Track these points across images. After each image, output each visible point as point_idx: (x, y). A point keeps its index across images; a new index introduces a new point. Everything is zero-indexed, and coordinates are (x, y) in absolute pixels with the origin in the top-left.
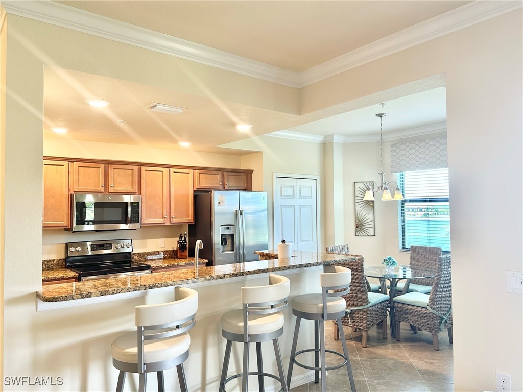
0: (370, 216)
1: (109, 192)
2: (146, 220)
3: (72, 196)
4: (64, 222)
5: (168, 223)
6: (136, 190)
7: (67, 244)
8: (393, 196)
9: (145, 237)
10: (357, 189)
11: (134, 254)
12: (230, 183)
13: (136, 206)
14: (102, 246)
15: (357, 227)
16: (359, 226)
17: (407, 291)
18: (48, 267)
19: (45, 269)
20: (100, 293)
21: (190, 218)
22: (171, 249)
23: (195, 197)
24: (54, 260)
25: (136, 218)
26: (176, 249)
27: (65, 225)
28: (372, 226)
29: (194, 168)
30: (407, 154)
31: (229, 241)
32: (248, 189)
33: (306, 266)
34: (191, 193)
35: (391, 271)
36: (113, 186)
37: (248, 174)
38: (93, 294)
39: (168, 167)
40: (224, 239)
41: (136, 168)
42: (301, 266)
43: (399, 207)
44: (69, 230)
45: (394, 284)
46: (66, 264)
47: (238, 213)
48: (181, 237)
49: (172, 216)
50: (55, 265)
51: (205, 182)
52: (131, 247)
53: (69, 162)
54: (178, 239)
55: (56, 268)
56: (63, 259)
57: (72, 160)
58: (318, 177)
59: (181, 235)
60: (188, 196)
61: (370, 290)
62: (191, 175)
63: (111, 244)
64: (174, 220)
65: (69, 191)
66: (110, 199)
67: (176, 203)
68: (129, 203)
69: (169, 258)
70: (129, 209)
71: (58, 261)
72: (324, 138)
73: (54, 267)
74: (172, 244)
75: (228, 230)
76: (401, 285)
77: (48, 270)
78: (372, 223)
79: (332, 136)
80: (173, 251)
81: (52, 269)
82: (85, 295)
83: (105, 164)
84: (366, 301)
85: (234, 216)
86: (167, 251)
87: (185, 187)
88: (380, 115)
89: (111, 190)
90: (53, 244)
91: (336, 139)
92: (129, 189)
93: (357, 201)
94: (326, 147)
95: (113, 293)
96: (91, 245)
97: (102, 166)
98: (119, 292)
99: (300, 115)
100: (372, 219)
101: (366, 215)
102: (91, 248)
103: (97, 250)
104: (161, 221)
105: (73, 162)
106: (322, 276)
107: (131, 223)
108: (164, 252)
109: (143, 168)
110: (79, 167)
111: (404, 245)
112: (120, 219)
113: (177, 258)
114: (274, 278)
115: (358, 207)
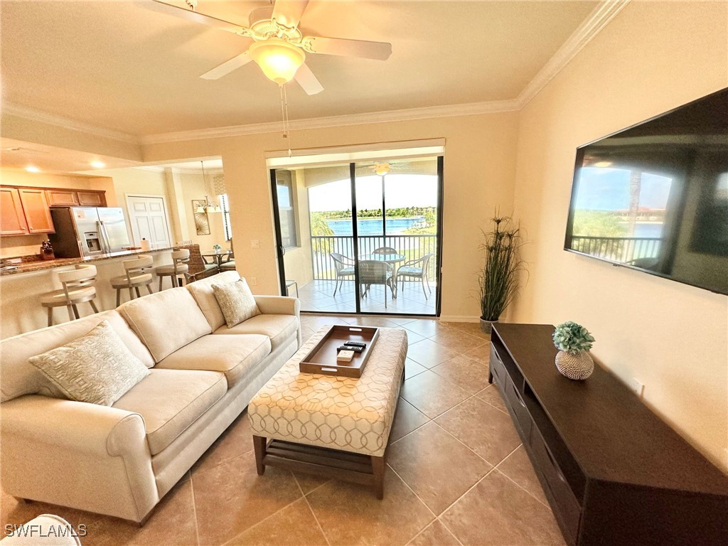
0: (205, 222)
2: (3, 232)
5: (27, 234)
8: (215, 209)
9: (3, 246)
10: (195, 205)
12: (86, 200)
15: (197, 229)
16: (199, 229)
17: (229, 261)
21: (50, 229)
22: (34, 254)
26: (39, 253)
28: (208, 228)
29: (45, 189)
31: (94, 244)
32: (103, 204)
33: (162, 250)
34: (47, 209)
35: (219, 252)
37: (102, 194)
39: (16, 187)
40: (90, 243)
42: (158, 250)
43: (223, 215)
45: (220, 258)
47: (99, 223)
48: (44, 244)
49: (31, 227)
51: (59, 200)
54: (41, 246)
59: (43, 242)
60: (44, 211)
61: (207, 263)
62: (42, 194)
64: (33, 231)
67: (32, 218)
74: (35, 250)
75: (92, 236)
76: (225, 259)
78: (207, 226)
79: (170, 168)
80: (37, 255)
84: (204, 268)
85: (95, 226)
87: (38, 204)
91: (176, 170)
93: (195, 213)
94: (166, 175)
99: (143, 162)
100: (207, 224)
101: (203, 222)
104: (19, 232)
106: (172, 253)
113: (44, 260)
115: (196, 217)
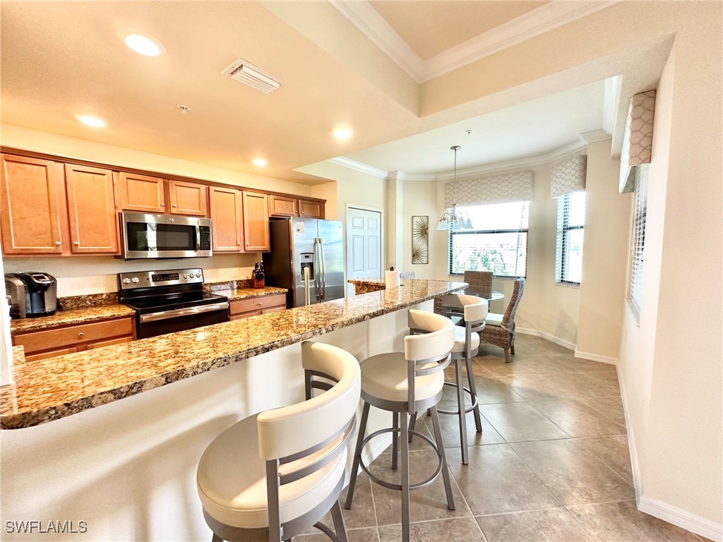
0: (424, 247)
1: (171, 213)
2: (219, 248)
3: (120, 215)
4: (112, 247)
5: (242, 251)
6: (205, 214)
7: (119, 275)
9: (217, 266)
10: (415, 222)
11: (205, 284)
12: (305, 211)
13: (205, 230)
14: (166, 277)
15: (414, 256)
18: (94, 303)
19: (90, 306)
20: (164, 379)
21: (266, 246)
22: (245, 279)
23: (271, 224)
24: (102, 294)
25: (206, 245)
26: (250, 278)
27: (114, 251)
28: (426, 255)
29: (269, 193)
30: (460, 192)
32: (322, 217)
34: (266, 220)
36: (175, 205)
37: (322, 203)
38: (147, 385)
39: (241, 189)
41: (203, 187)
43: (449, 238)
44: (118, 257)
46: (119, 299)
47: (317, 242)
48: (257, 266)
49: (247, 243)
50: (105, 300)
51: (281, 209)
52: (201, 277)
53: (113, 171)
54: (254, 268)
55: (106, 304)
56: (116, 293)
57: (117, 169)
58: (382, 211)
59: (256, 264)
60: (263, 223)
62: (265, 200)
63: (178, 274)
64: (249, 248)
65: (116, 208)
66: (172, 221)
67: (250, 230)
68: (197, 227)
69: (244, 288)
70: (198, 235)
71: (108, 295)
72: (388, 174)
73: (103, 303)
74: (246, 273)
75: (307, 259)
77: (94, 307)
78: (426, 252)
79: (396, 172)
80: (248, 280)
81: (101, 305)
82: (126, 389)
83: (164, 178)
85: (313, 244)
86: (241, 281)
87: (259, 213)
88: (454, 148)
89: (174, 211)
90: (97, 275)
91: (400, 176)
92: (196, 211)
93: (414, 233)
94: (389, 183)
95: (195, 373)
96: (152, 276)
97: (160, 181)
98: (206, 368)
99: (419, 116)
100: (426, 249)
101: (421, 246)
102: (153, 279)
103: (159, 281)
104: (235, 248)
105: (118, 172)
107: (201, 249)
108: (237, 281)
109: (212, 188)
110: (128, 178)
111: (451, 271)
112: (186, 245)
113: (254, 288)
114: (416, 314)
115: (414, 239)
